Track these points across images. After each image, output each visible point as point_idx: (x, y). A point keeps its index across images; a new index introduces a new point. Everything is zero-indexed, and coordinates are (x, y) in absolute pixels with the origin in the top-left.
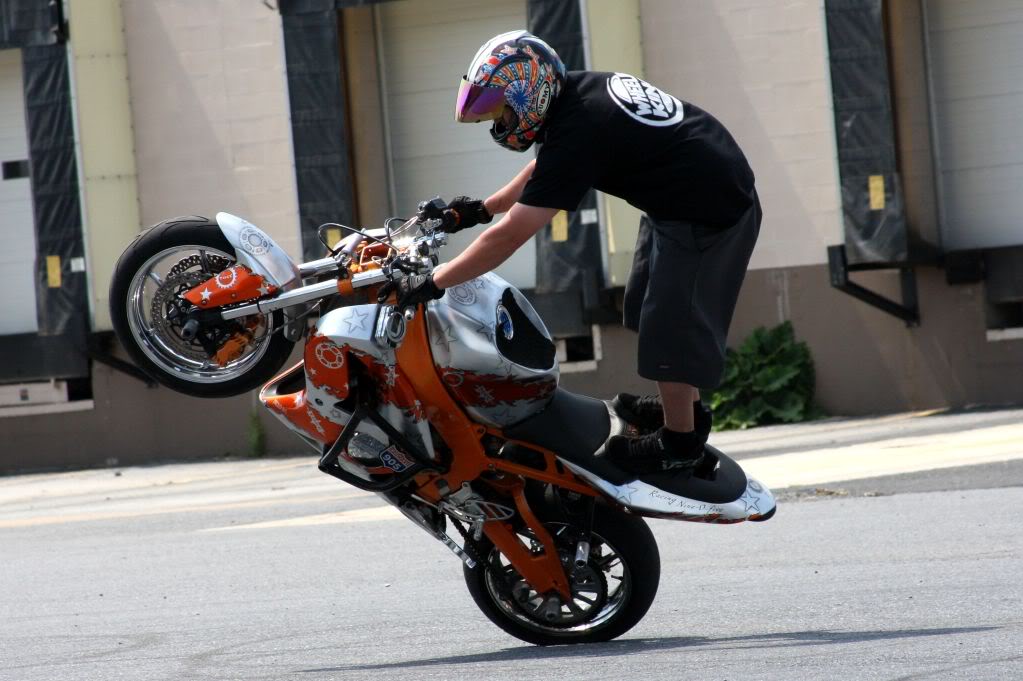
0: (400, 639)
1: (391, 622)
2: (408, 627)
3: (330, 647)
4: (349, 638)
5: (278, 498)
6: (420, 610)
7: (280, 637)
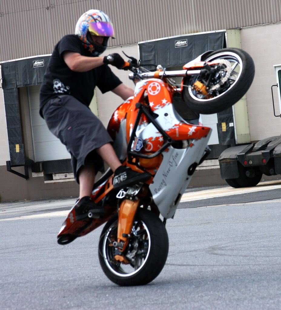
0: (35, 249)
1: (32, 245)
2: (37, 246)
3: (16, 252)
4: (21, 249)
5: (4, 213)
6: (40, 242)
7: (4, 249)
